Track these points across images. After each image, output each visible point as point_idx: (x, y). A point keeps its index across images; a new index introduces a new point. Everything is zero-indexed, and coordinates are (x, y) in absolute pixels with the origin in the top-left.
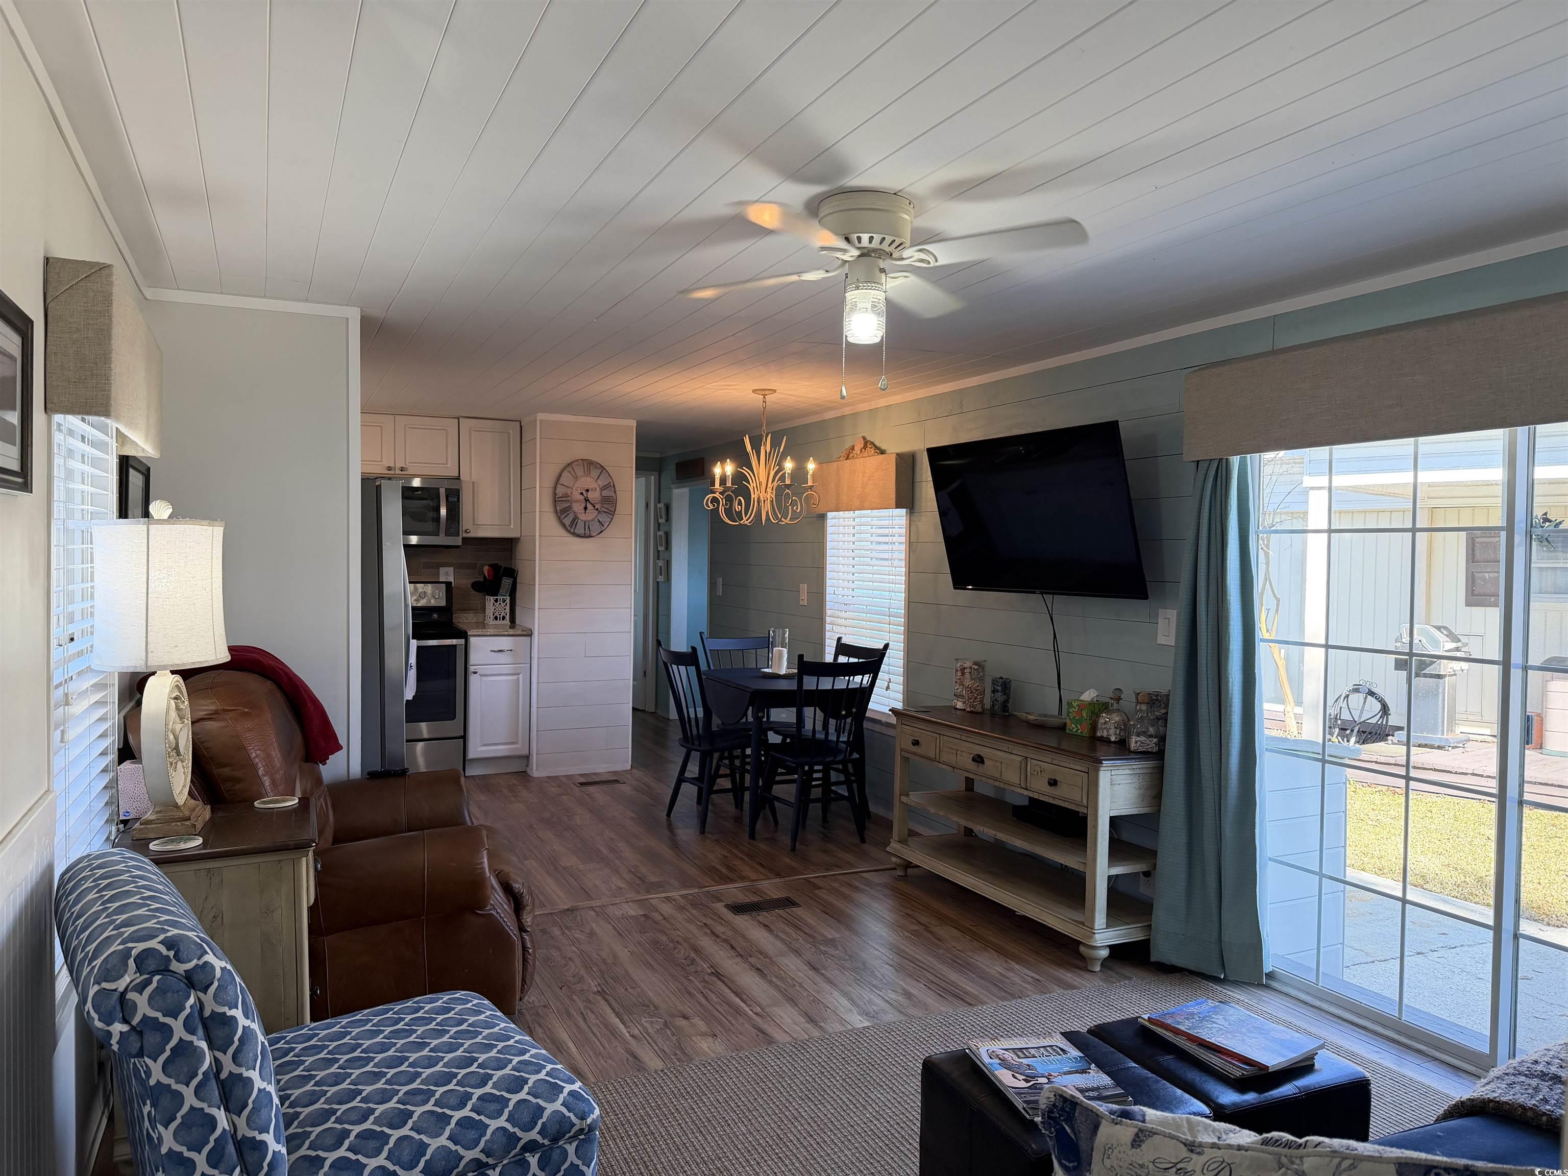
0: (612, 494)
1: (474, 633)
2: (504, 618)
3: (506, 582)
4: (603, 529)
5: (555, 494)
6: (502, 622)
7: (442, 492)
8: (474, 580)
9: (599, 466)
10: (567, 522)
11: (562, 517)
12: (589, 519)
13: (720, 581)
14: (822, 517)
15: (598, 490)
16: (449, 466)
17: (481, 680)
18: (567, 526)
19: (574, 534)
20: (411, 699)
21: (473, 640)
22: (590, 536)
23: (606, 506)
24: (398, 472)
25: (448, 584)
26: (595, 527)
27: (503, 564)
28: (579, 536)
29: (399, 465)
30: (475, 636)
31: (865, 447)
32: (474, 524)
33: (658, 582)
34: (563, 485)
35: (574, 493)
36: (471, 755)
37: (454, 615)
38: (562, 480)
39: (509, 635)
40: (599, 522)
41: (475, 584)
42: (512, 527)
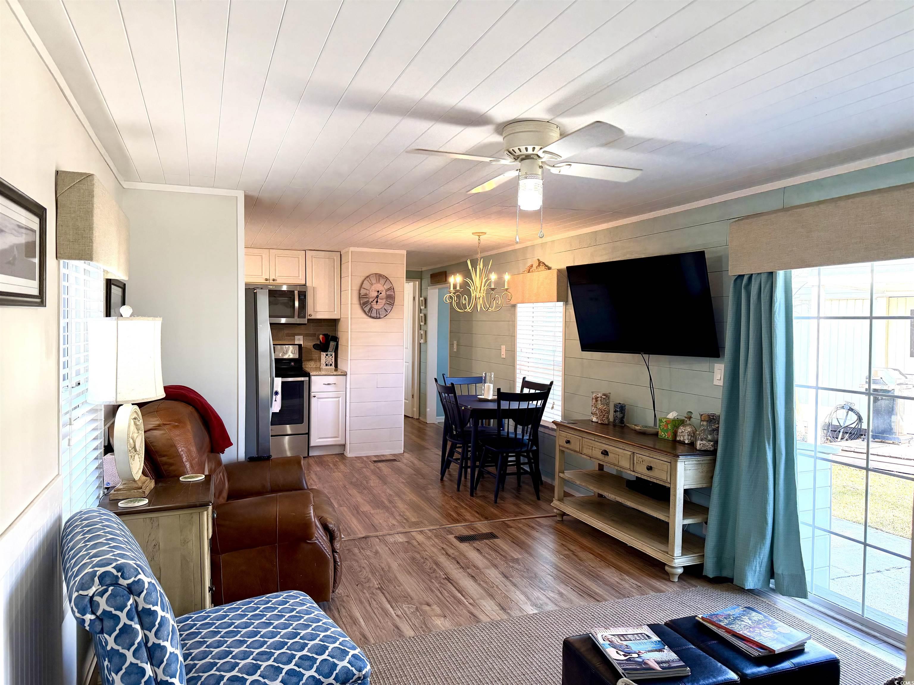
0: (392, 293)
2: (331, 365)
3: (332, 344)
4: (387, 313)
5: (360, 294)
6: (330, 367)
7: (296, 293)
8: (314, 343)
9: (385, 277)
10: (367, 309)
11: (364, 307)
12: (379, 308)
13: (455, 342)
14: (514, 306)
15: (384, 291)
16: (300, 277)
17: (318, 400)
18: (367, 312)
19: (371, 317)
20: (278, 411)
21: (313, 378)
22: (380, 318)
23: (389, 300)
24: (271, 281)
25: (300, 346)
26: (383, 313)
27: (331, 334)
28: (373, 318)
29: (272, 278)
30: (315, 375)
31: (539, 265)
32: (314, 311)
33: (420, 343)
34: (364, 288)
35: (370, 293)
36: (312, 444)
37: (303, 363)
38: (364, 286)
39: (334, 375)
40: (385, 309)
41: (314, 346)
42: (336, 312)
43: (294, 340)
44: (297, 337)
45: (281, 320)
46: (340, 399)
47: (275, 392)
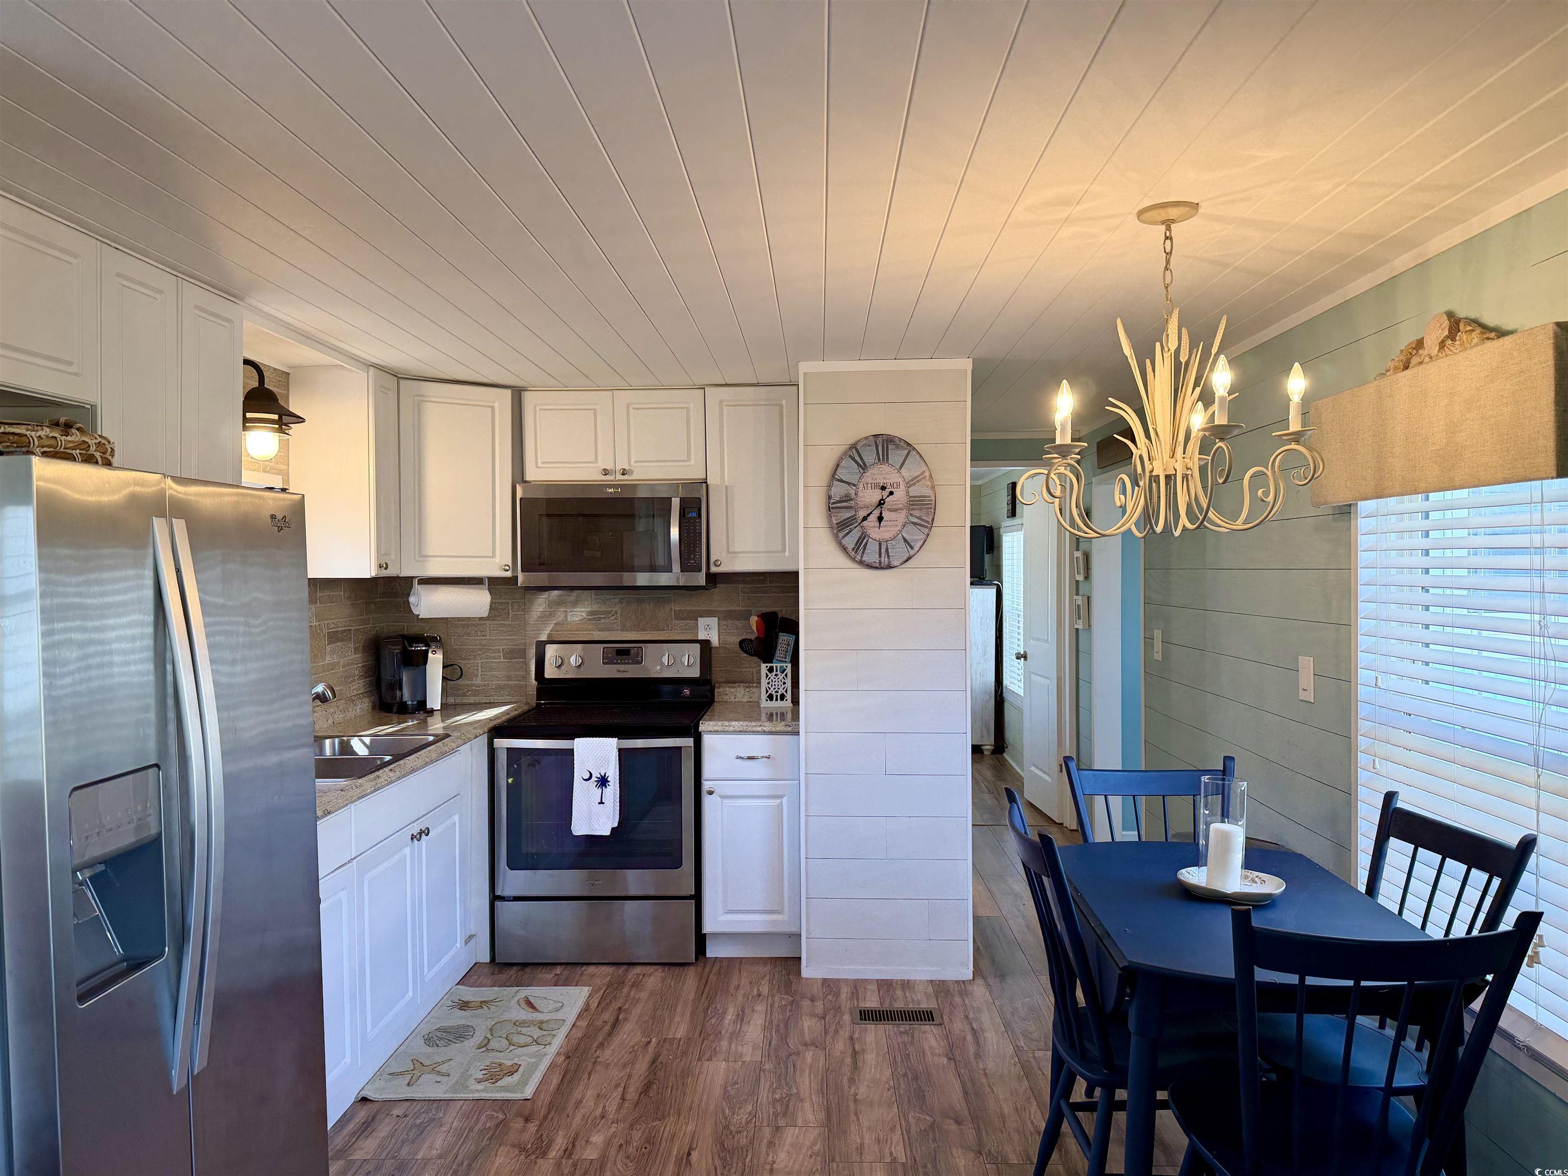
0: (927, 492)
1: (709, 728)
2: (783, 697)
3: (784, 639)
4: (912, 552)
5: (830, 497)
6: (779, 704)
7: (676, 502)
8: (741, 638)
9: (902, 444)
10: (850, 542)
11: (841, 535)
12: (887, 536)
14: (1346, 511)
15: (902, 486)
16: (692, 462)
17: (722, 802)
18: (850, 549)
19: (862, 563)
20: (607, 832)
21: (707, 740)
22: (889, 567)
23: (917, 513)
24: (619, 477)
25: (705, 645)
26: (898, 551)
27: (783, 612)
28: (870, 566)
29: (619, 467)
30: (710, 732)
31: (1453, 334)
32: (729, 552)
34: (841, 481)
35: (860, 494)
36: (708, 927)
37: (716, 690)
38: (841, 474)
39: (764, 733)
40: (905, 540)
41: (742, 643)
42: (787, 554)
43: (696, 627)
44: (702, 621)
46: (785, 800)
47: (598, 778)
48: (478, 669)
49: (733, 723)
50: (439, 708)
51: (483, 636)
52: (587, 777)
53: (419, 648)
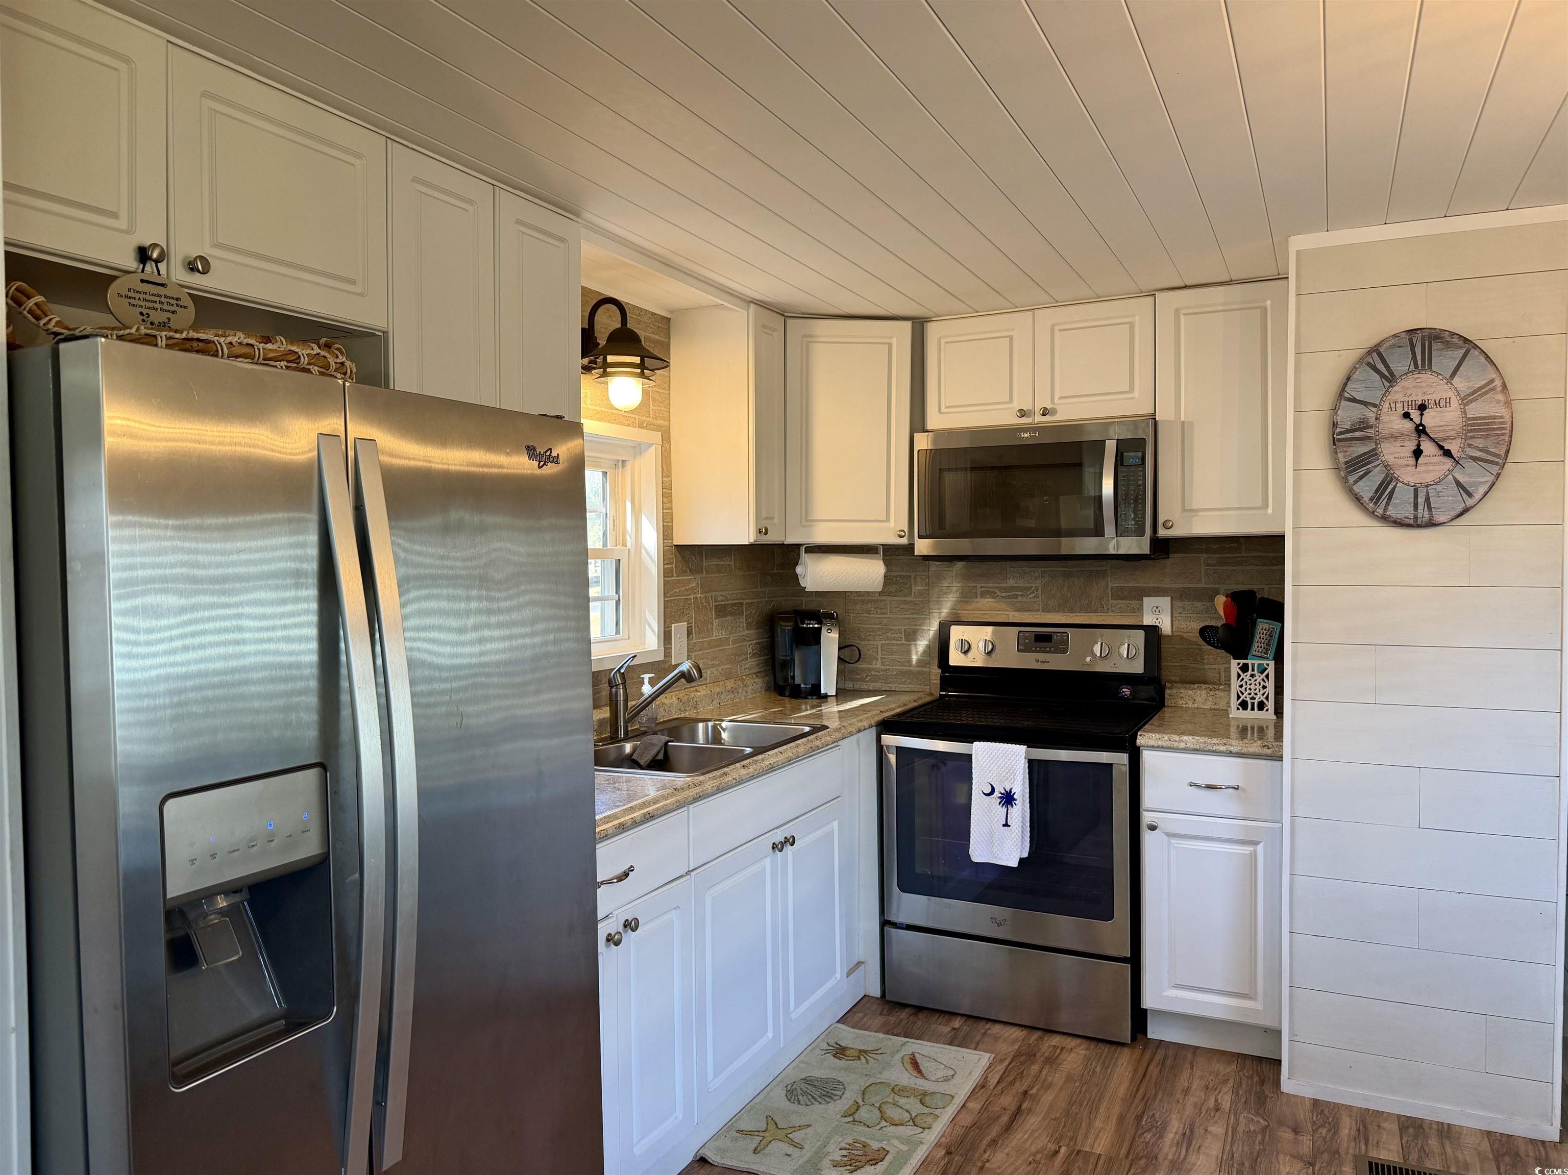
0: (1498, 410)
1: (1152, 743)
2: (1261, 706)
3: (1263, 626)
4: (1470, 502)
5: (1335, 425)
6: (1257, 714)
7: (1111, 447)
8: (1202, 625)
9: (1456, 340)
10: (1366, 488)
11: (1352, 479)
12: (1429, 478)
15: (1455, 403)
16: (1136, 394)
17: (1169, 843)
18: (1366, 499)
19: (1385, 519)
20: (1014, 863)
21: (1148, 758)
22: (1432, 524)
23: (1480, 443)
24: (1039, 419)
25: (1152, 632)
26: (1447, 501)
27: (1265, 591)
28: (1398, 523)
29: (1039, 406)
30: (1153, 748)
32: (1184, 510)
34: (1354, 400)
35: (1384, 418)
36: (1148, 1002)
37: (1167, 692)
38: (1353, 390)
39: (1230, 754)
40: (1458, 484)
41: (1203, 632)
42: (1270, 511)
43: (1140, 610)
44: (1148, 602)
45: (1060, 543)
46: (1260, 848)
47: (1001, 793)
48: (877, 652)
49: (1185, 738)
50: (834, 694)
51: (883, 614)
52: (988, 790)
53: (811, 626)
